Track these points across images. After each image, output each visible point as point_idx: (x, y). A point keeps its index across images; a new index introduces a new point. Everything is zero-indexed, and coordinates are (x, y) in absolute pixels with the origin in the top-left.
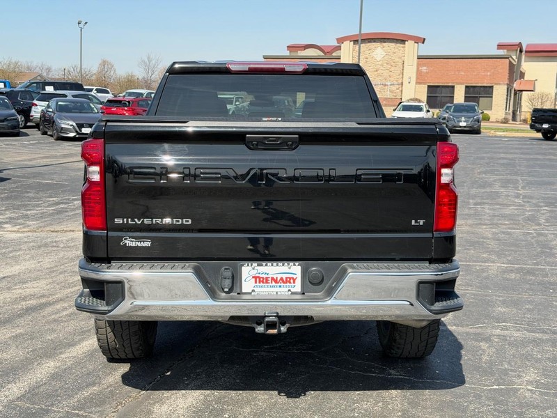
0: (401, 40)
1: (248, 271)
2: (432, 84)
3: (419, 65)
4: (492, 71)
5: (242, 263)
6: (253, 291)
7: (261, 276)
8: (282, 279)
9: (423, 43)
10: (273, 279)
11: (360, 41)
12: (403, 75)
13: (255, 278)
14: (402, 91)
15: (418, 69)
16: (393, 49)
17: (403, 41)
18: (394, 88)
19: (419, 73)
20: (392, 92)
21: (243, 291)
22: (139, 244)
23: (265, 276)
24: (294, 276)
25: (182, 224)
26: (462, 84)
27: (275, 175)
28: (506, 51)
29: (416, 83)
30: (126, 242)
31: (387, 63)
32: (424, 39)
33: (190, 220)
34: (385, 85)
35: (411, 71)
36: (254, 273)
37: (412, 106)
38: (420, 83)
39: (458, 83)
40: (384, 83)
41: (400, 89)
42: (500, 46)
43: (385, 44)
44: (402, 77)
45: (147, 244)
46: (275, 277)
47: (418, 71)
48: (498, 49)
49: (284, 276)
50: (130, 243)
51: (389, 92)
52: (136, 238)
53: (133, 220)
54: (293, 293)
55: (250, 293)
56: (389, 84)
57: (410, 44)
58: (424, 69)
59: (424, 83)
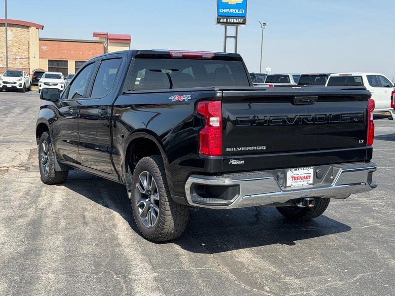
0: (26, 26)
1: (290, 173)
2: (51, 59)
3: (40, 45)
4: (93, 51)
5: (287, 169)
6: (292, 185)
7: (295, 176)
8: (304, 177)
9: (42, 29)
10: (300, 177)
11: (6, 25)
12: (29, 51)
13: (292, 177)
14: (29, 63)
15: (40, 47)
16: (20, 32)
17: (27, 27)
18: (23, 61)
19: (41, 50)
20: (21, 64)
21: (287, 185)
22: (238, 163)
23: (296, 176)
24: (310, 175)
25: (261, 149)
26: (73, 59)
27: (306, 119)
28: (98, 38)
29: (40, 58)
30: (232, 162)
31: (16, 43)
32: (43, 26)
33: (265, 147)
34: (16, 59)
35: (35, 48)
37: (53, 74)
38: (43, 58)
39: (70, 59)
40: (14, 56)
41: (28, 62)
42: (95, 35)
43: (13, 28)
44: (29, 53)
45: (242, 162)
46: (301, 176)
47: (40, 50)
48: (94, 36)
49: (305, 175)
50: (234, 162)
51: (19, 64)
52: (237, 159)
53: (236, 149)
54: (310, 184)
55: (290, 186)
56: (19, 58)
57: (32, 29)
58: (45, 48)
59: (46, 58)
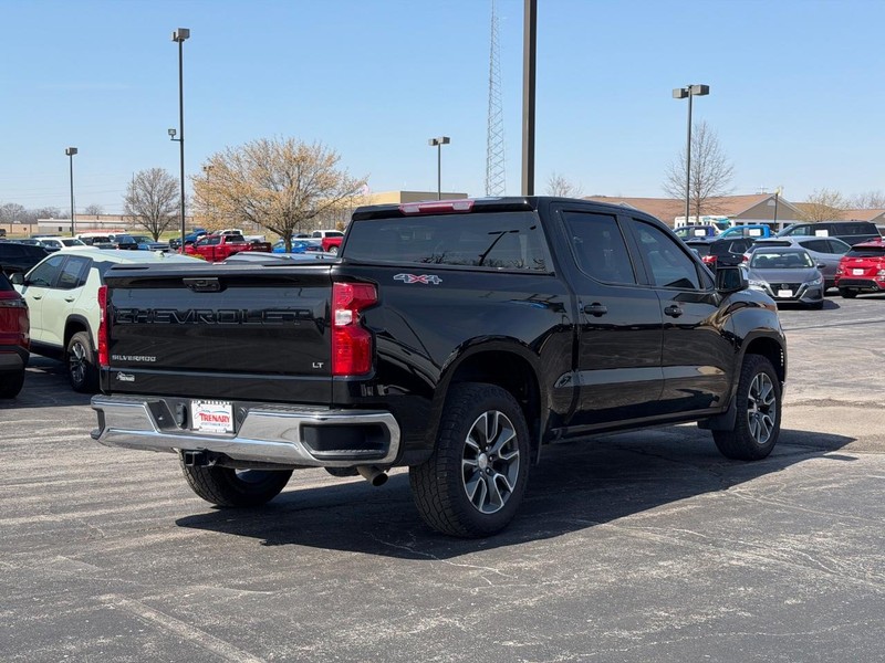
1: (196, 407)
5: (191, 399)
6: (202, 427)
7: (205, 413)
8: (220, 417)
10: (214, 417)
13: (201, 414)
21: (194, 427)
22: (128, 379)
23: (208, 414)
24: (227, 415)
25: (151, 361)
27: (204, 316)
30: (120, 377)
33: (155, 358)
36: (200, 409)
45: (132, 379)
50: (122, 378)
52: (126, 373)
54: (228, 432)
55: (199, 429)
